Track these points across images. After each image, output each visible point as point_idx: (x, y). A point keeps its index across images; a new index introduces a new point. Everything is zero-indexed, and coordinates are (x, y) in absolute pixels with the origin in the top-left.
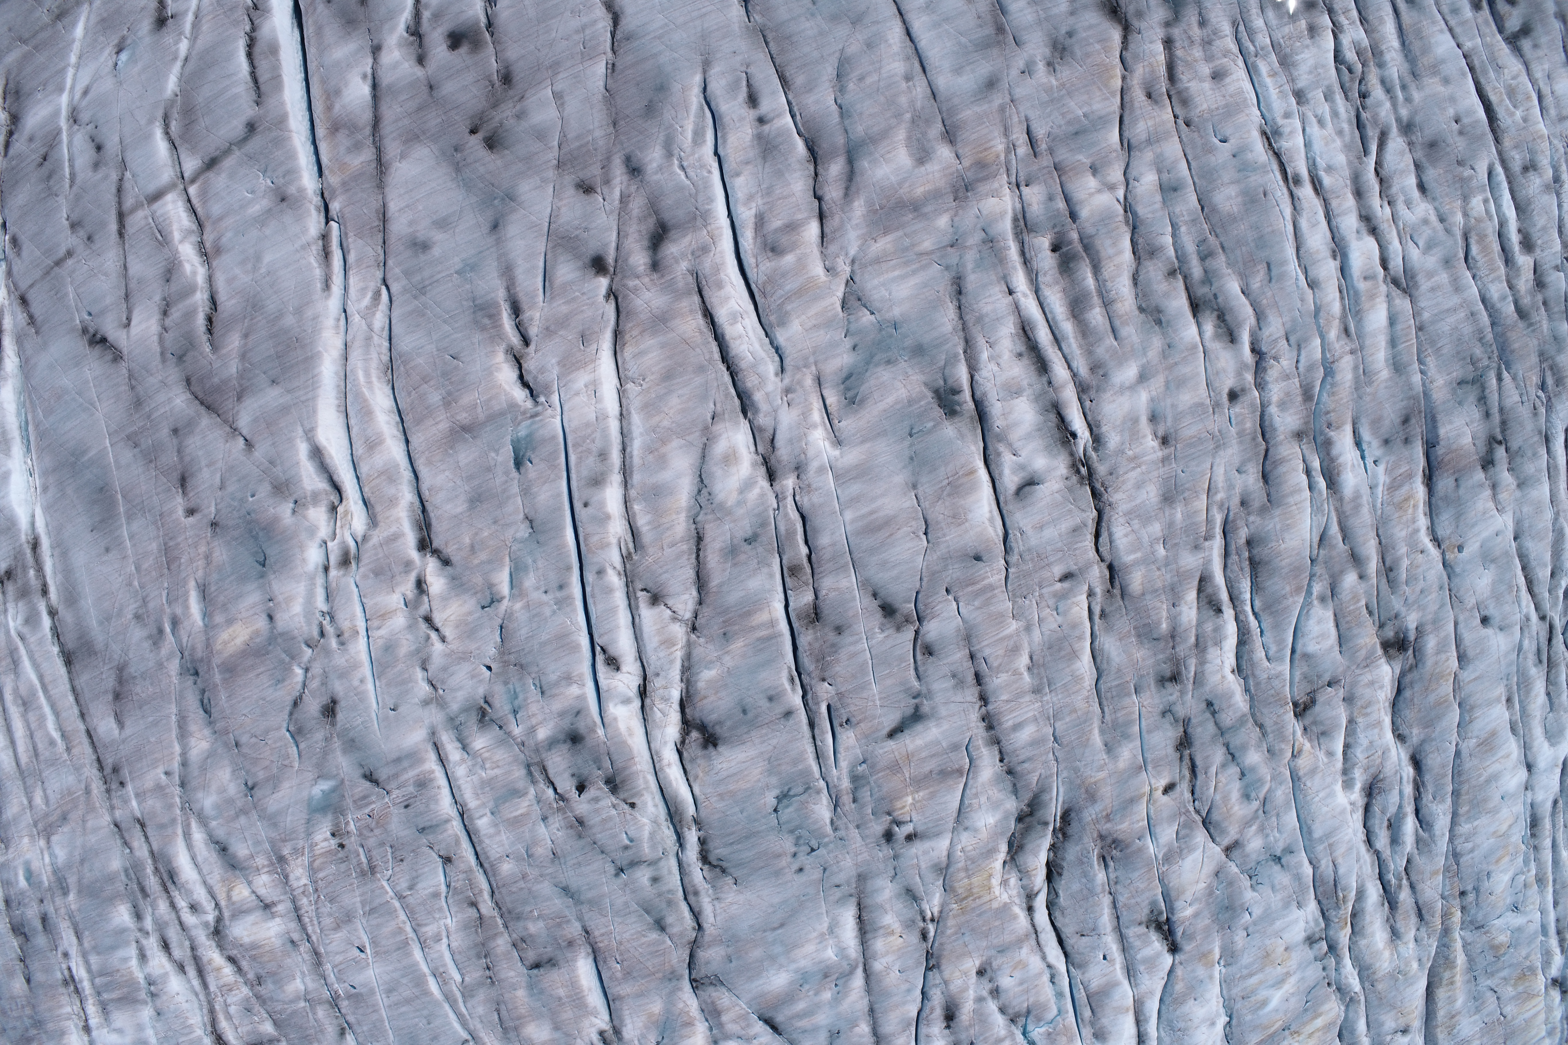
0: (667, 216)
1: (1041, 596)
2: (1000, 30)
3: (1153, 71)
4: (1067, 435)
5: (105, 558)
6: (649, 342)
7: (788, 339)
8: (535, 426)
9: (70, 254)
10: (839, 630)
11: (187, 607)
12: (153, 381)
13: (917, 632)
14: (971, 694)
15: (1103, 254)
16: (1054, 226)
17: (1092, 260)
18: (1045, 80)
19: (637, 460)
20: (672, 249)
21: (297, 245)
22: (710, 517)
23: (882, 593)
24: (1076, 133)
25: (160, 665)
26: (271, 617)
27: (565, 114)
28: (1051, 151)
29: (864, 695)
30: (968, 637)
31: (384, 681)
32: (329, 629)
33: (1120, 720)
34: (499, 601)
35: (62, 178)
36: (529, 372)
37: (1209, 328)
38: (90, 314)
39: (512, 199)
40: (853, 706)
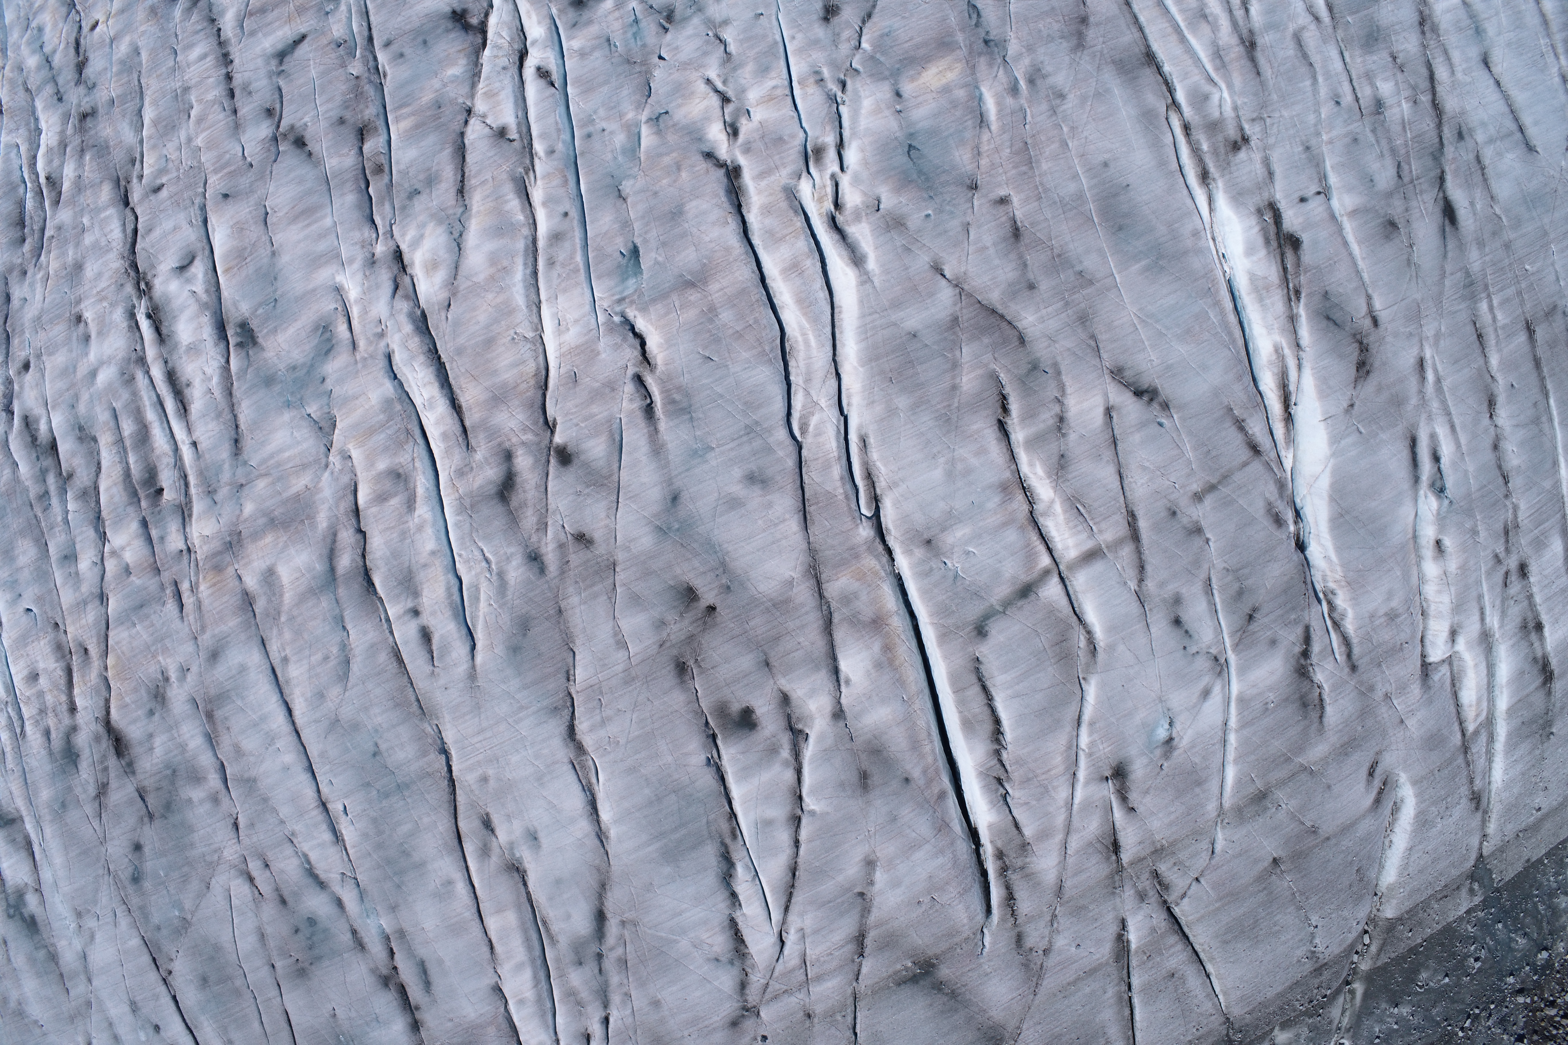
0: (499, 508)
1: (178, 170)
2: (210, 715)
3: (83, 676)
4: (154, 316)
5: (1106, 156)
6: (508, 376)
7: (382, 385)
8: (618, 289)
9: (1198, 497)
10: (342, 121)
11: (999, 104)
12: (1066, 343)
13: (278, 127)
14: (238, 80)
15: (121, 487)
16: (159, 512)
17: (131, 482)
18: (169, 660)
19: (519, 261)
20: (491, 473)
21: (902, 488)
22: (451, 212)
23: (304, 156)
24: (142, 606)
25: (1030, 49)
26: (898, 94)
27: (611, 623)
28: (162, 587)
29: (322, 67)
30: (237, 127)
31: (770, 39)
32: (835, 88)
33: (125, 75)
34: (650, 120)
35: (1222, 589)
36: (632, 346)
37: (43, 427)
38: (1161, 425)
39: (659, 529)
40: (332, 57)
